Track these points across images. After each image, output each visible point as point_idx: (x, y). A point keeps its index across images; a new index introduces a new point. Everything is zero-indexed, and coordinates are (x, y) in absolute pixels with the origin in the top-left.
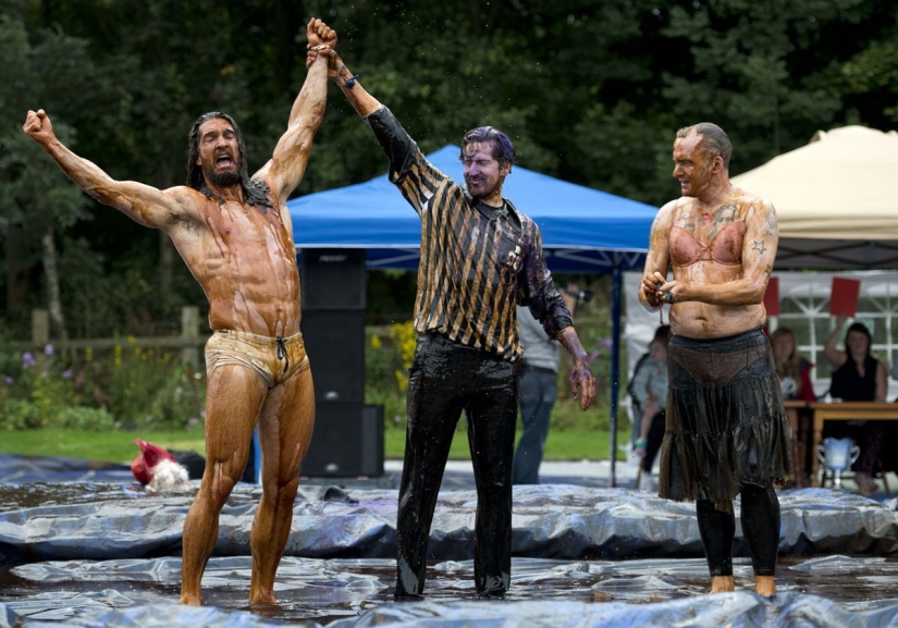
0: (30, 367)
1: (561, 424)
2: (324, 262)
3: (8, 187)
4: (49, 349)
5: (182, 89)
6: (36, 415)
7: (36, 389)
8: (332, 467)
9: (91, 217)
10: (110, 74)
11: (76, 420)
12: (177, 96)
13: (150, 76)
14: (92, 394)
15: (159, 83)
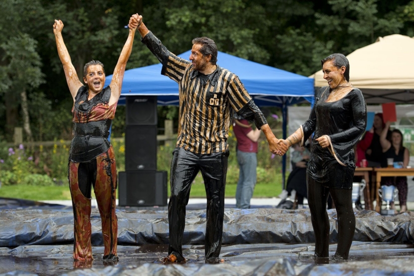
0: (12, 155)
1: (267, 180)
2: (137, 102)
3: (4, 68)
4: (21, 146)
5: (87, 20)
6: (14, 178)
7: (15, 165)
8: (141, 202)
9: (45, 82)
10: (52, 13)
11: (33, 180)
12: (84, 23)
13: (71, 14)
14: (43, 167)
15: (76, 17)
